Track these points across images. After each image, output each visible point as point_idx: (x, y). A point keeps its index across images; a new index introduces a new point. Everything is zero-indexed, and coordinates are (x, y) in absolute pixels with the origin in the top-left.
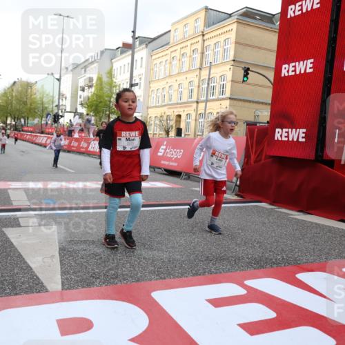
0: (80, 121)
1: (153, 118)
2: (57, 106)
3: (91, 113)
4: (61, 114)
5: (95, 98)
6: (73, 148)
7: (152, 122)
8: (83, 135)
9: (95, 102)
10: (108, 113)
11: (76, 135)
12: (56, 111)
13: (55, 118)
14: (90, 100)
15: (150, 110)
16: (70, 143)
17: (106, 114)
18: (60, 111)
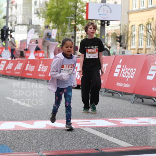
0: (36, 36)
1: (137, 27)
2: (5, 17)
3: (51, 25)
4: (10, 28)
5: (55, 4)
6: (28, 74)
7: (135, 33)
8: (41, 55)
9: (55, 10)
10: (73, 23)
11: (32, 56)
12: (4, 24)
13: (2, 34)
14: (49, 7)
15: (131, 16)
16: (24, 67)
17: (71, 25)
18: (9, 24)
